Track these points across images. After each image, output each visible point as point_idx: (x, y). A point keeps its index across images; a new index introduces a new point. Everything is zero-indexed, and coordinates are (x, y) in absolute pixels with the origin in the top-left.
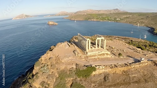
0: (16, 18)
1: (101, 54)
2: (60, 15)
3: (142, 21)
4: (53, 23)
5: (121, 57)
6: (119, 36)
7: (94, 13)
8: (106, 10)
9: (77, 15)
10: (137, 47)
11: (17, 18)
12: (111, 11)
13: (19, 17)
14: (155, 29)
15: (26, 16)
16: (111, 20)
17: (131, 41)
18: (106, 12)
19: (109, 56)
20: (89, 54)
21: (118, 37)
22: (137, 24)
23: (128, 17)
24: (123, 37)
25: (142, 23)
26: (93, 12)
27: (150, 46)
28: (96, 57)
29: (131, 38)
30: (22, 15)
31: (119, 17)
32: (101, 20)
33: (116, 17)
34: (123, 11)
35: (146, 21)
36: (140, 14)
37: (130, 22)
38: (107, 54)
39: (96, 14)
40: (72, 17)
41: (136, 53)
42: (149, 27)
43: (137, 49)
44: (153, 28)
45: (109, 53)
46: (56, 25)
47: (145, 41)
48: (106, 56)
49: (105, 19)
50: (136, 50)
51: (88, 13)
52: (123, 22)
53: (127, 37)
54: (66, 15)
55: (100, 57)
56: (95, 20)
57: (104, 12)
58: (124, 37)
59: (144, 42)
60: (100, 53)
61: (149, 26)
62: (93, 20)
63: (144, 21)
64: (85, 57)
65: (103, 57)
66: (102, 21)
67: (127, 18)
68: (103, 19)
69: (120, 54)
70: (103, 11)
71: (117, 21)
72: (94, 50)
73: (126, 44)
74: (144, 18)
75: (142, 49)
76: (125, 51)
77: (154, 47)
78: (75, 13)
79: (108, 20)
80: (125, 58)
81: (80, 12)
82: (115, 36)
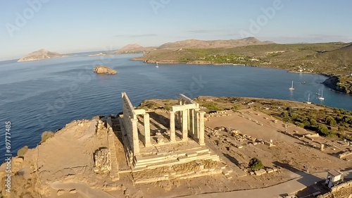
0: (27, 58)
1: (186, 165)
2: (124, 53)
3: (308, 61)
4: (105, 70)
5: (258, 174)
6: (256, 99)
7: (202, 47)
8: (228, 41)
9: (163, 52)
10: (306, 128)
11: (30, 57)
12: (238, 43)
13: (33, 56)
14: (340, 79)
15: (49, 54)
16: (238, 62)
17: (288, 109)
18: (227, 45)
19: (213, 172)
20: (141, 164)
21: (254, 101)
22: (298, 69)
23: (277, 55)
24: (265, 100)
25: (308, 65)
26: (198, 45)
27: (338, 121)
28: (165, 177)
29: (286, 103)
30: (41, 51)
31: (256, 55)
32: (216, 61)
33: (250, 54)
34: (266, 42)
35: (317, 62)
36: (303, 47)
37: (281, 66)
38: (208, 164)
39: (204, 49)
40: (151, 57)
41: (308, 148)
42: (326, 76)
43: (309, 136)
44: (334, 77)
45: (216, 158)
46: (112, 74)
47: (323, 109)
48: (202, 172)
49: (226, 60)
50: (307, 140)
51: (187, 47)
52: (266, 65)
53: (276, 100)
54: (138, 52)
55: (179, 176)
56: (202, 62)
57: (223, 45)
58: (269, 100)
59: (321, 110)
60: (183, 161)
61: (325, 73)
62: (197, 62)
63: (312, 61)
64: (123, 178)
65: (190, 175)
66: (217, 64)
67: (274, 55)
68: (221, 59)
69: (254, 164)
70: (221, 42)
71: (252, 64)
72: (163, 149)
73: (273, 119)
74: (312, 56)
75: (321, 134)
76: (271, 145)
77: (348, 122)
78: (159, 48)
79: (233, 61)
80: (272, 175)
81: (169, 45)
82: (245, 98)
